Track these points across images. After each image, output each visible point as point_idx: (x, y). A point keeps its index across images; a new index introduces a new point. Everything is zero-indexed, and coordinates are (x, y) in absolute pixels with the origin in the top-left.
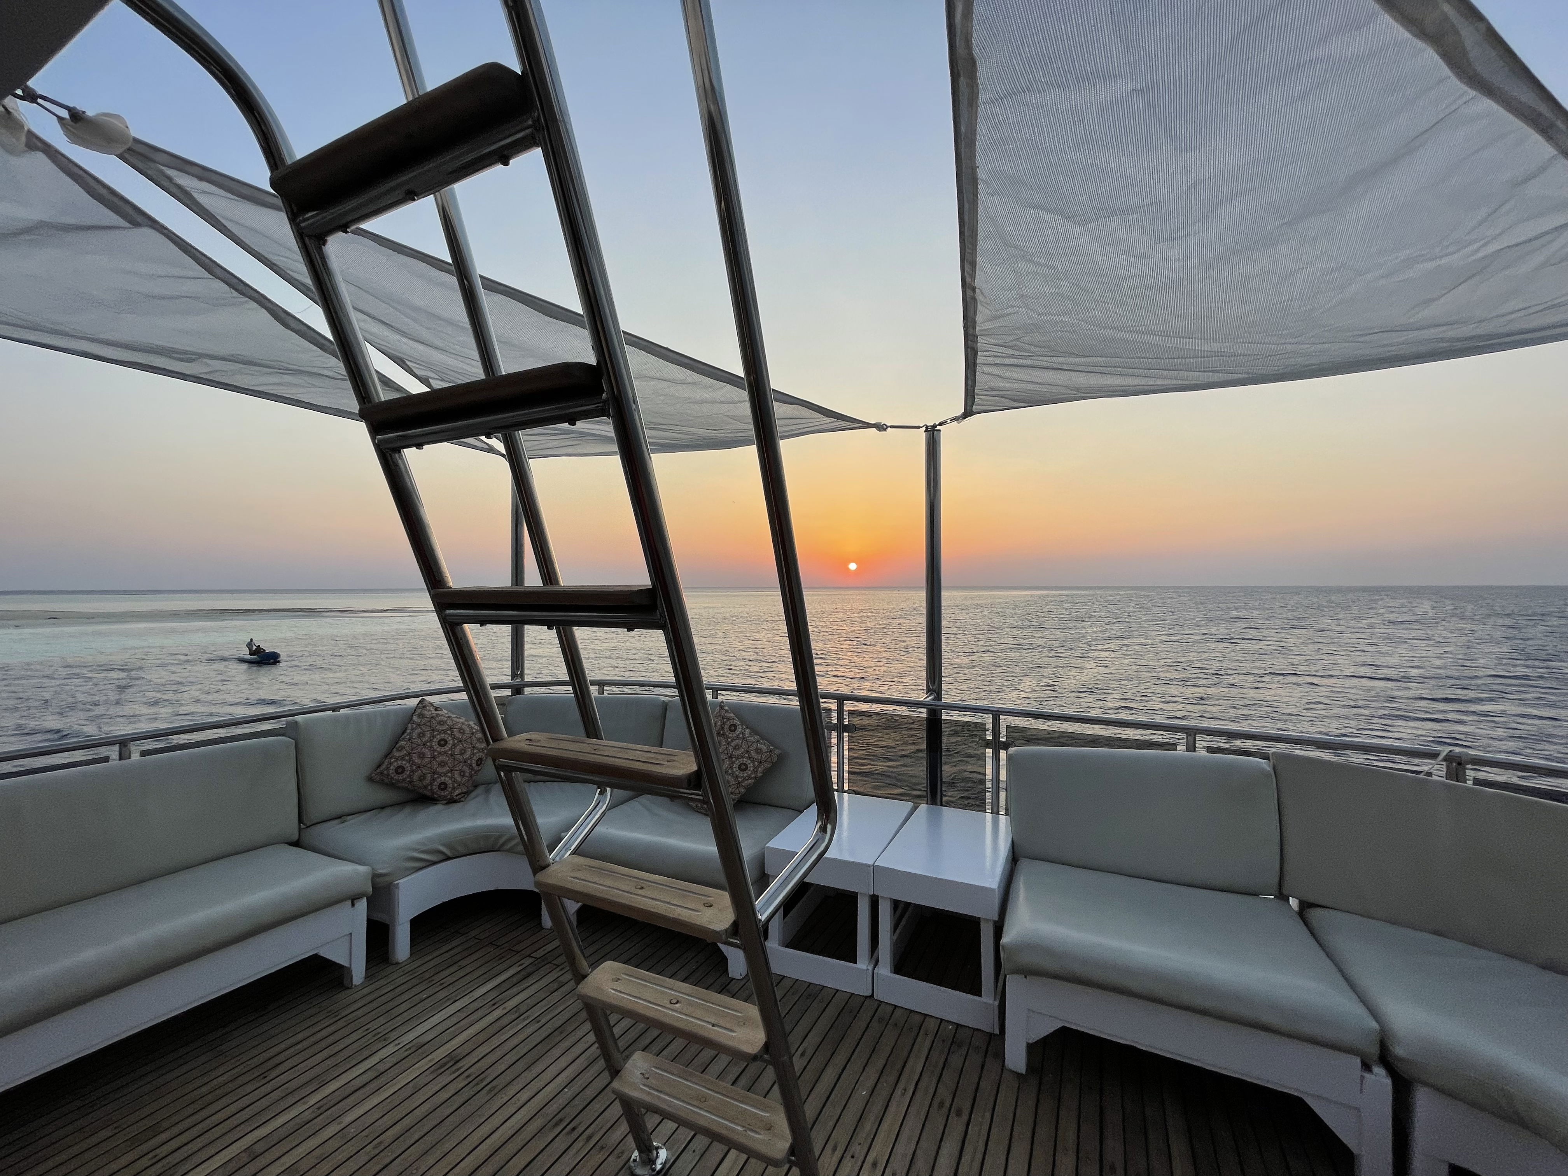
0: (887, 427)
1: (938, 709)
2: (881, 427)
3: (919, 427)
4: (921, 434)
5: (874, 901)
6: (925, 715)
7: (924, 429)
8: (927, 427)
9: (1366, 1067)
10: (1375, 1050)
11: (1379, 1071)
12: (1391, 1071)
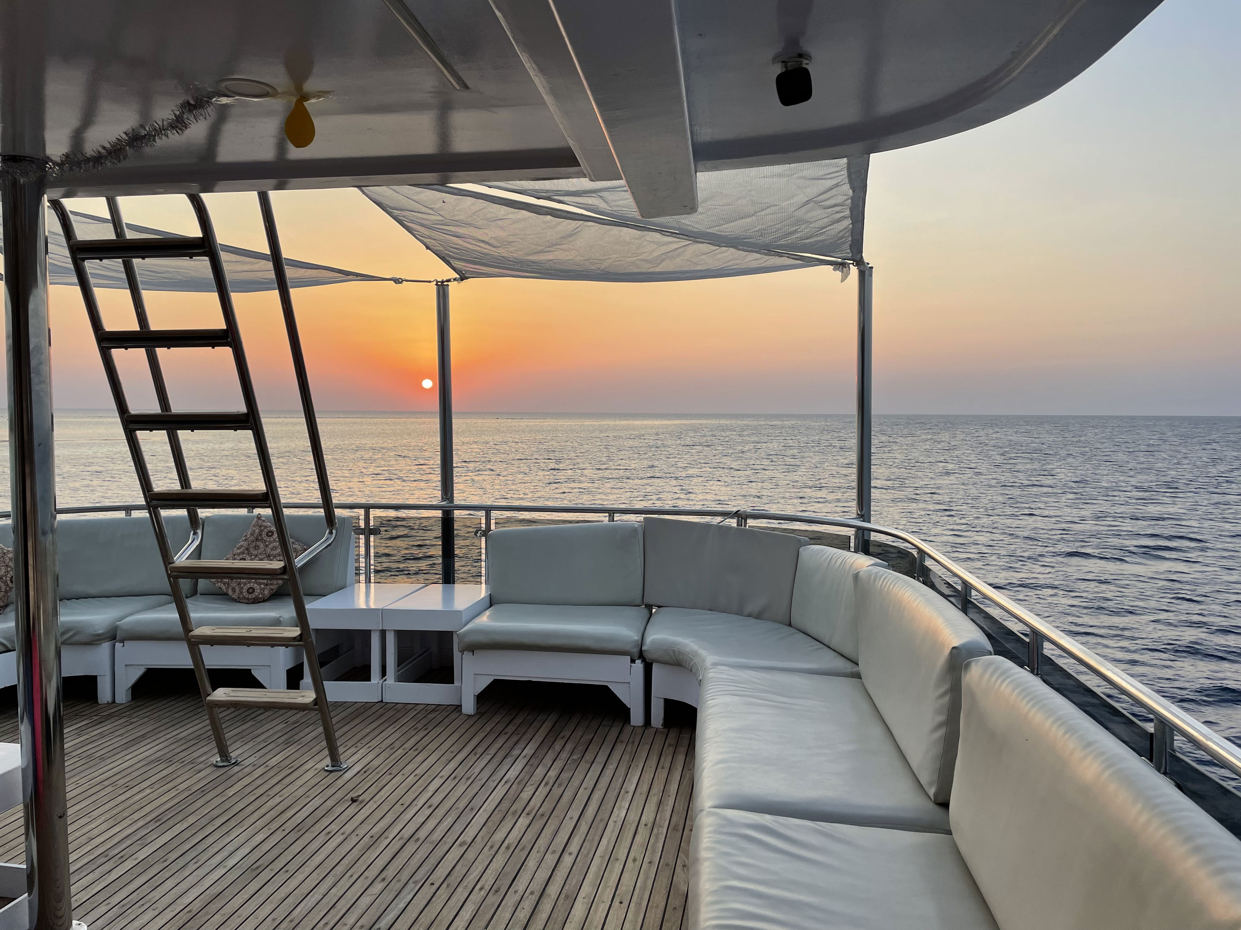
0: (403, 281)
1: (450, 510)
2: (398, 281)
3: (430, 282)
4: (433, 287)
5: (383, 633)
6: (440, 515)
7: (435, 283)
8: (437, 282)
9: (633, 661)
10: (636, 650)
11: (638, 662)
12: (644, 660)
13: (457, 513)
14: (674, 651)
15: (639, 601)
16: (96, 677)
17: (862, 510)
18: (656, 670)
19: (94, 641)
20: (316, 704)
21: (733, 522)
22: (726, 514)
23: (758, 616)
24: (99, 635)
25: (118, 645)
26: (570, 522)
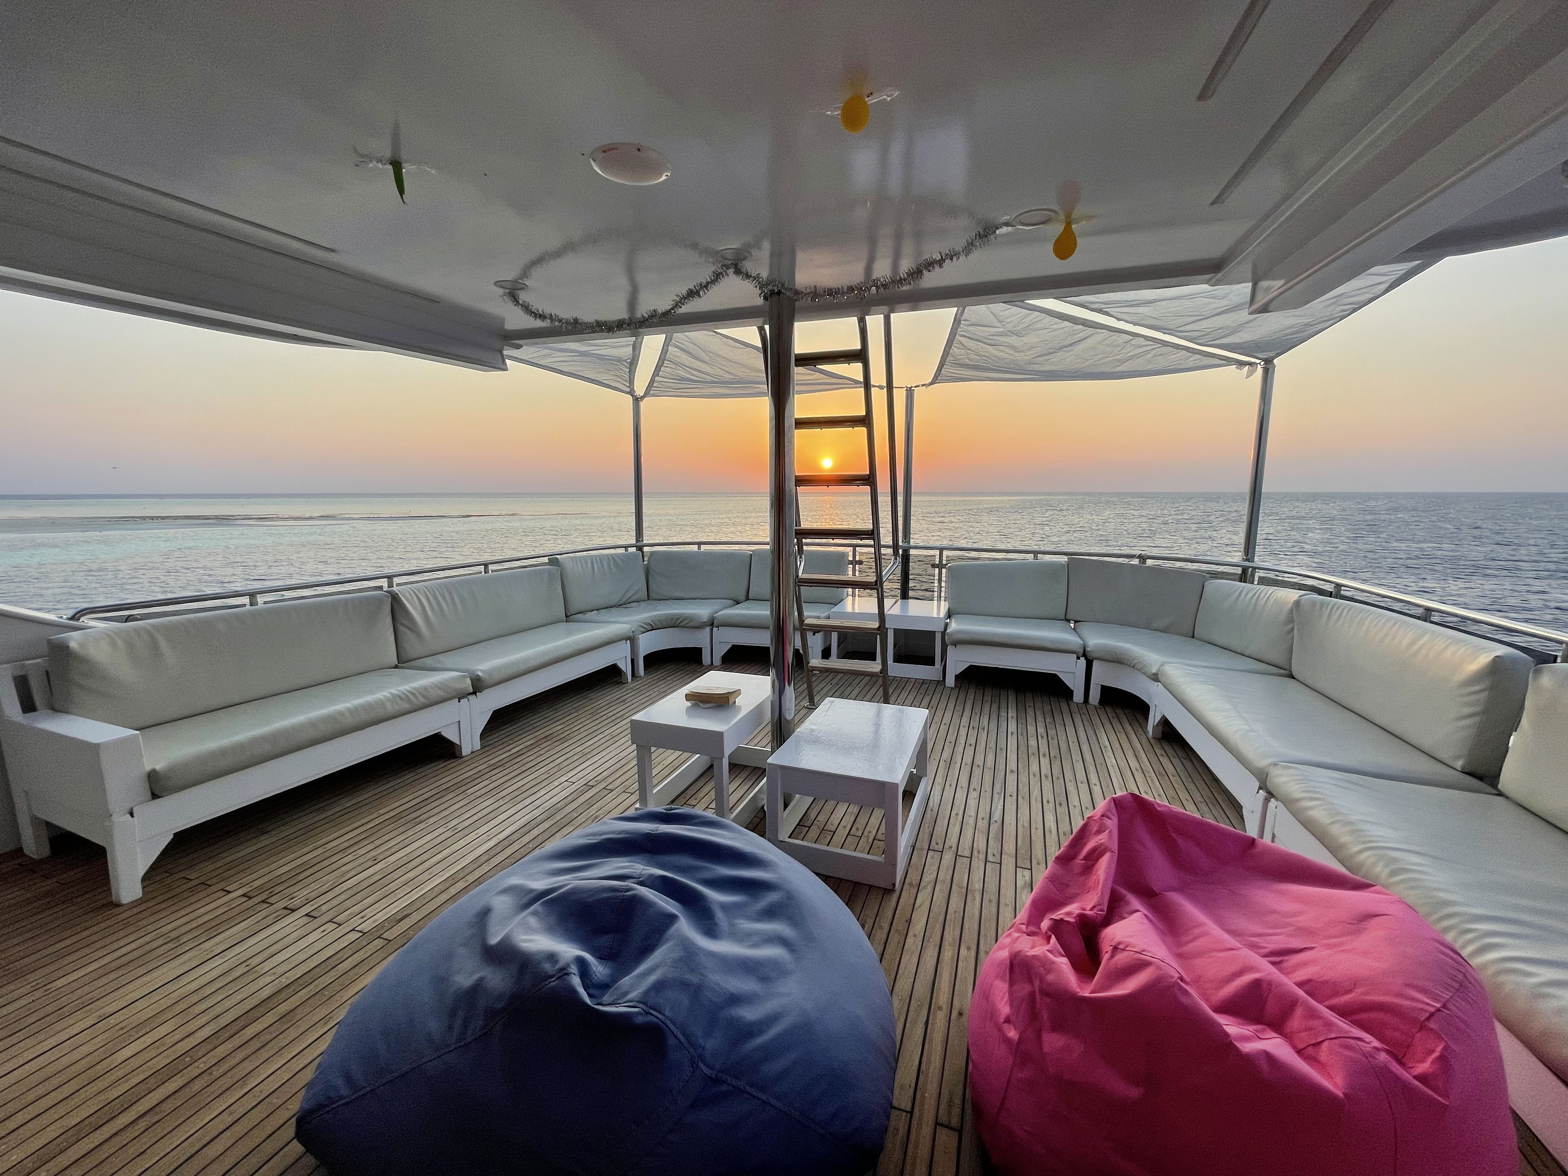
1: (908, 549)
9: (1078, 658)
10: (1081, 651)
11: (1082, 659)
12: (1086, 659)
13: (912, 552)
14: (1116, 653)
15: (1064, 618)
16: (701, 649)
17: (1248, 555)
18: (1096, 665)
19: (700, 626)
20: (881, 673)
21: (1136, 562)
22: (1132, 557)
23: (1164, 631)
24: (704, 622)
25: (715, 629)
26: (998, 559)
